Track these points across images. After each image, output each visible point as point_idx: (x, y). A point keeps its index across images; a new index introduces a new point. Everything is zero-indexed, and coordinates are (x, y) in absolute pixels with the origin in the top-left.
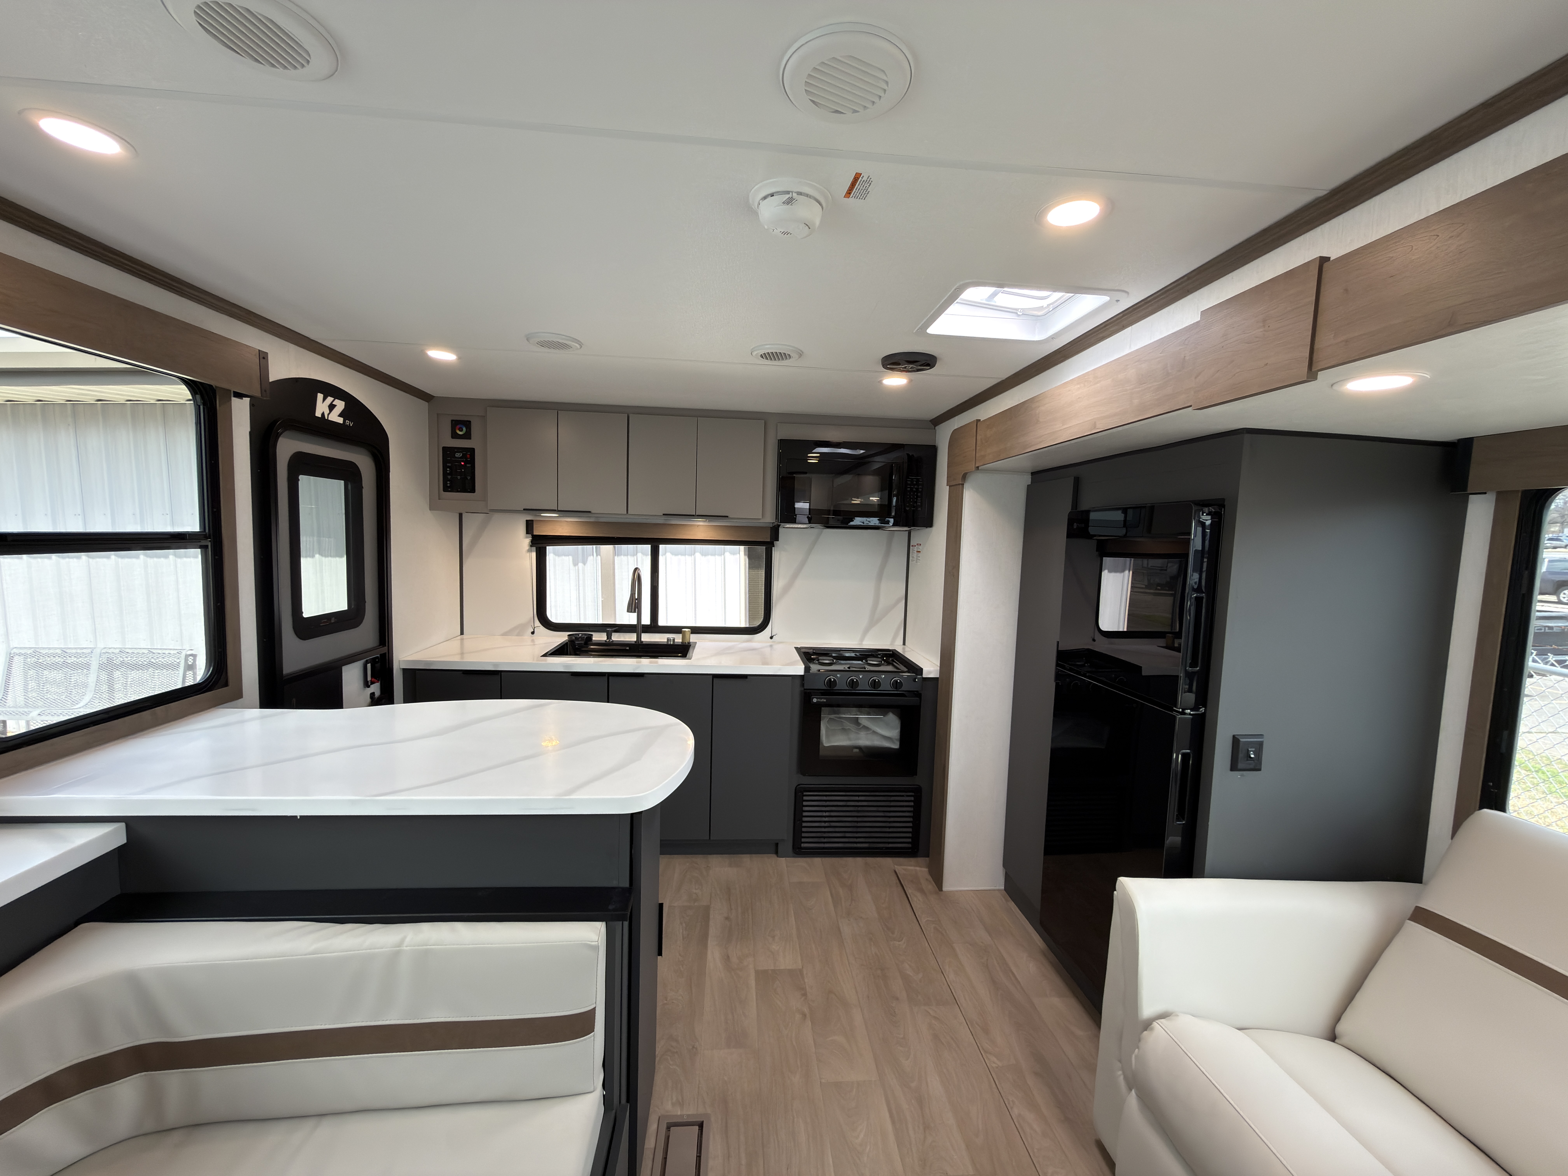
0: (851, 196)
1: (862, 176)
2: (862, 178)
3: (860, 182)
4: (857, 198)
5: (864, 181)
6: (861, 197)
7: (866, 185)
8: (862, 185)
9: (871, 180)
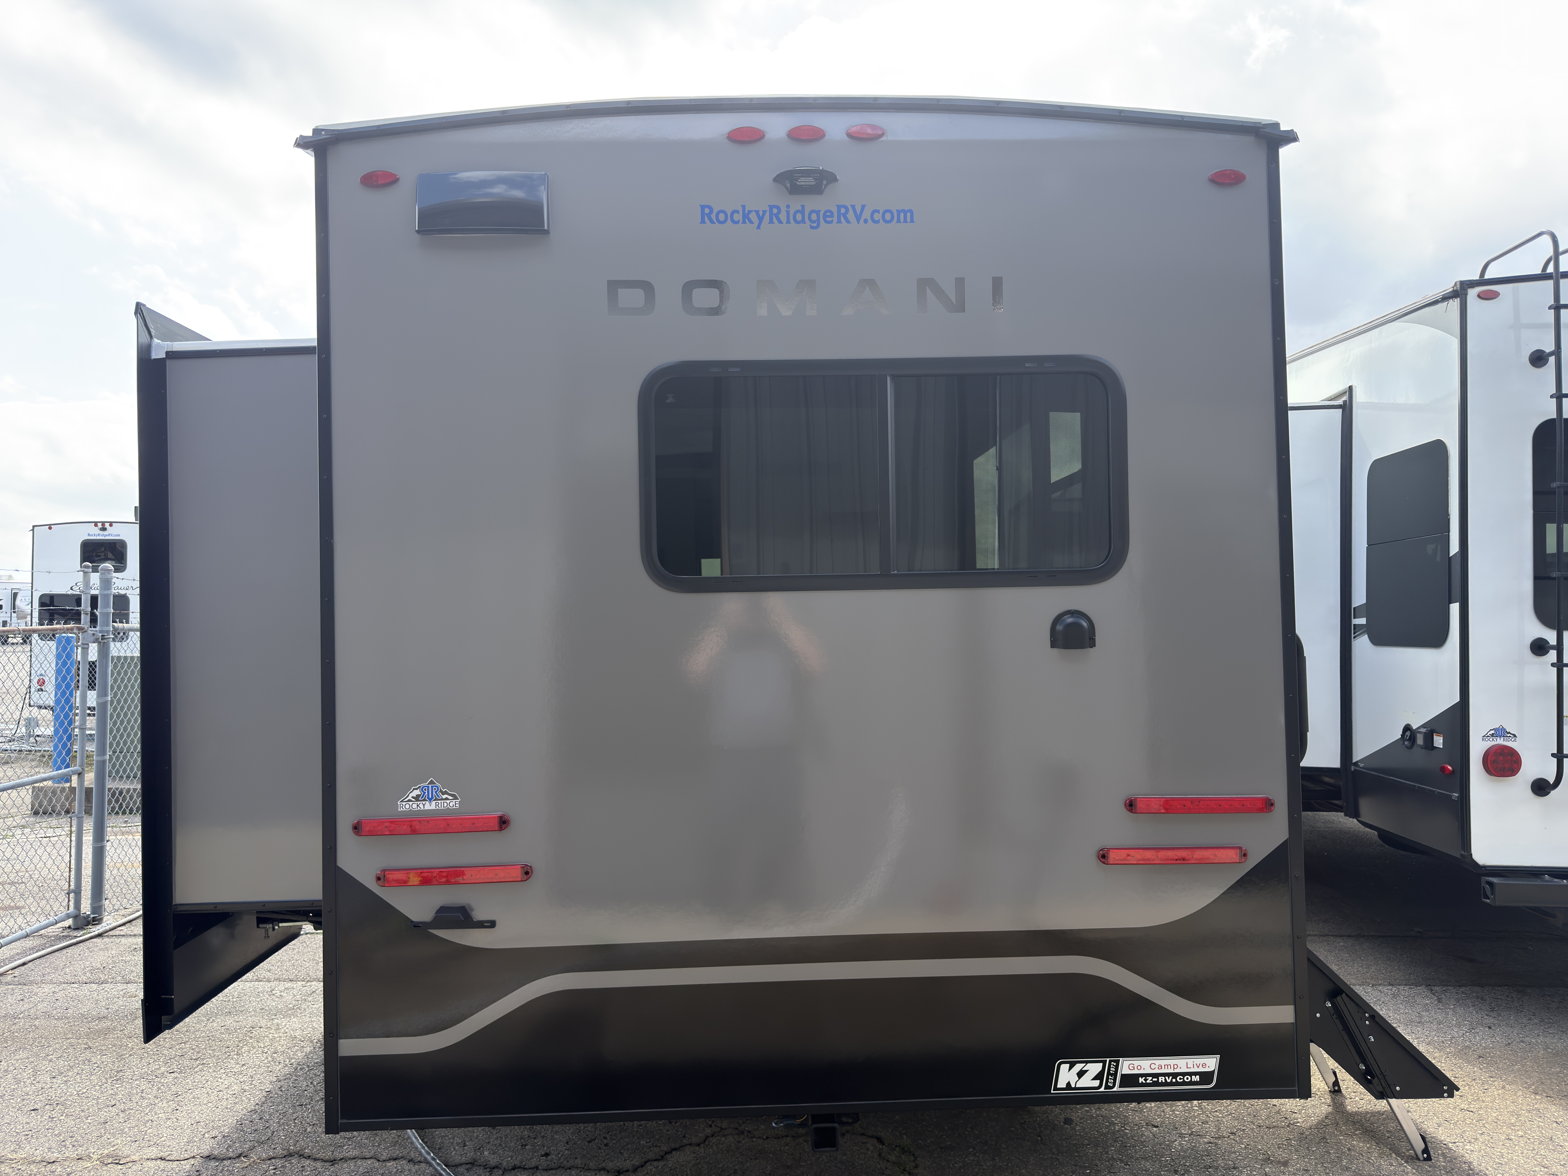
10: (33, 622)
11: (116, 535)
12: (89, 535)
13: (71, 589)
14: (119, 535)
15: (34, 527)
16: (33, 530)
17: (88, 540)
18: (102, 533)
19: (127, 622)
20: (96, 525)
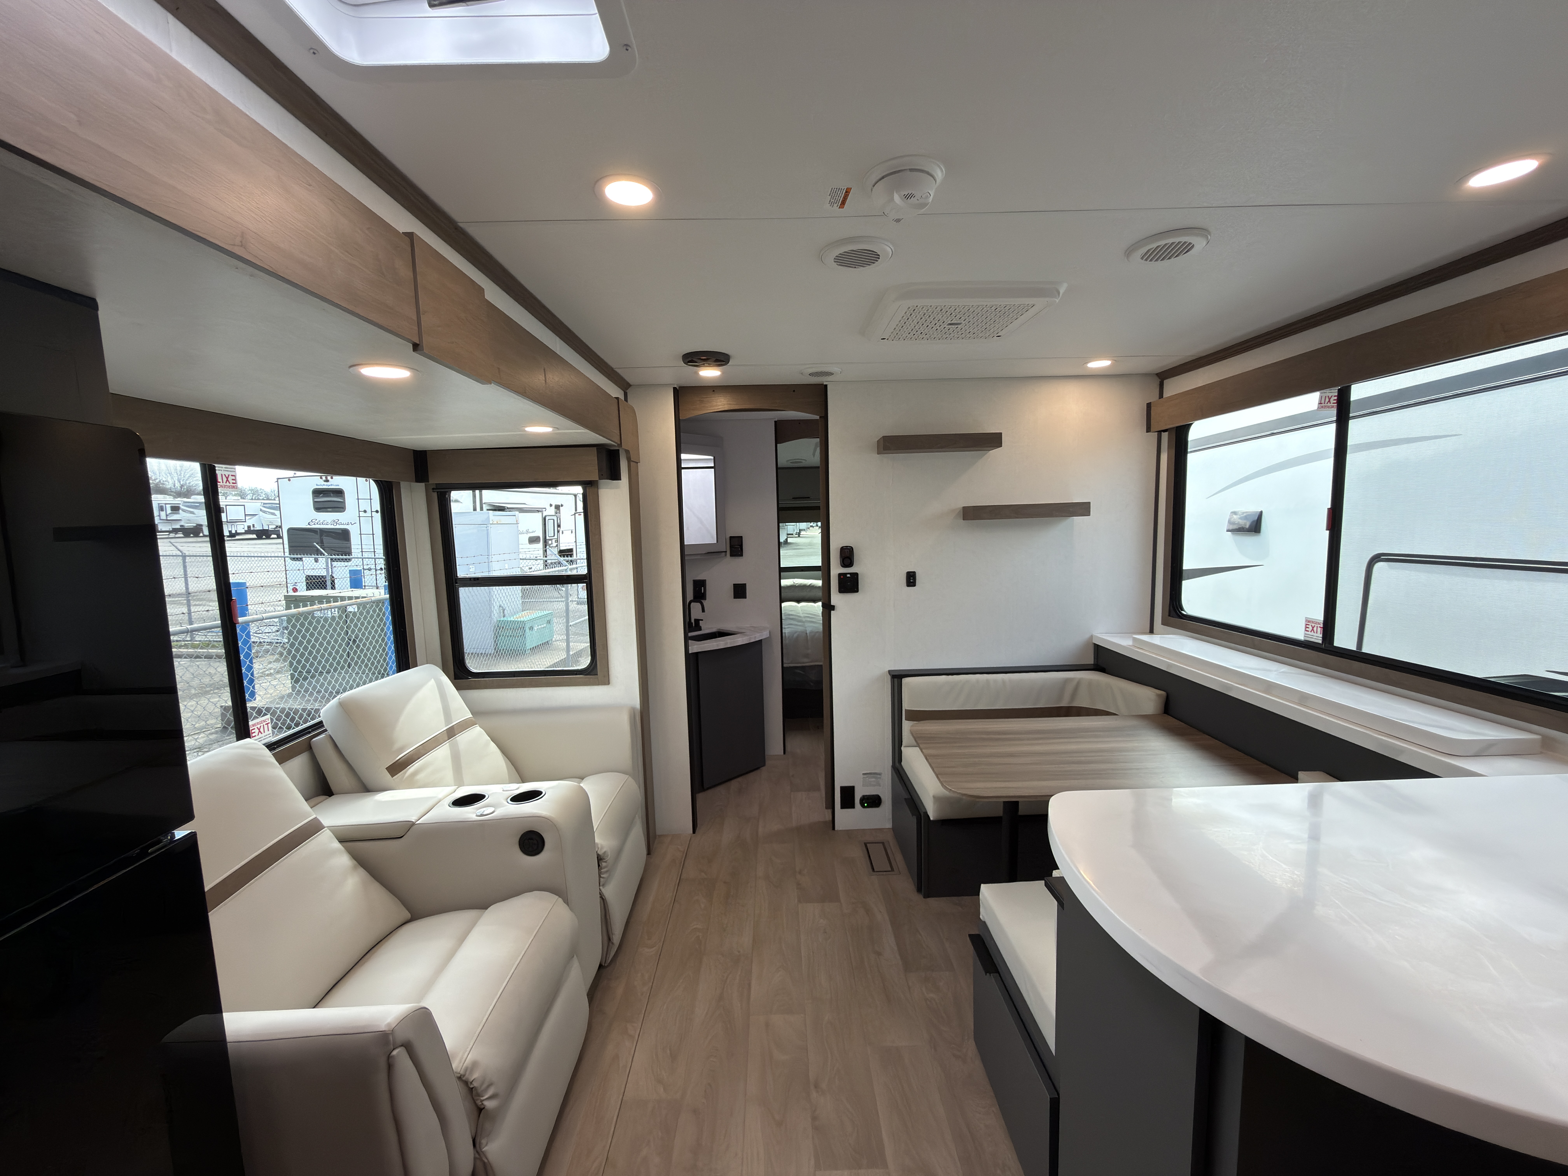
0: (845, 190)
1: (839, 207)
2: (838, 205)
3: (839, 202)
4: (839, 189)
5: (836, 203)
6: (835, 190)
7: (833, 200)
8: (837, 200)
9: (830, 205)
10: (285, 547)
11: (336, 485)
12: (317, 485)
13: (309, 524)
14: (338, 485)
15: (278, 479)
16: (277, 481)
17: (316, 488)
18: (326, 483)
19: (352, 555)
20: (321, 478)
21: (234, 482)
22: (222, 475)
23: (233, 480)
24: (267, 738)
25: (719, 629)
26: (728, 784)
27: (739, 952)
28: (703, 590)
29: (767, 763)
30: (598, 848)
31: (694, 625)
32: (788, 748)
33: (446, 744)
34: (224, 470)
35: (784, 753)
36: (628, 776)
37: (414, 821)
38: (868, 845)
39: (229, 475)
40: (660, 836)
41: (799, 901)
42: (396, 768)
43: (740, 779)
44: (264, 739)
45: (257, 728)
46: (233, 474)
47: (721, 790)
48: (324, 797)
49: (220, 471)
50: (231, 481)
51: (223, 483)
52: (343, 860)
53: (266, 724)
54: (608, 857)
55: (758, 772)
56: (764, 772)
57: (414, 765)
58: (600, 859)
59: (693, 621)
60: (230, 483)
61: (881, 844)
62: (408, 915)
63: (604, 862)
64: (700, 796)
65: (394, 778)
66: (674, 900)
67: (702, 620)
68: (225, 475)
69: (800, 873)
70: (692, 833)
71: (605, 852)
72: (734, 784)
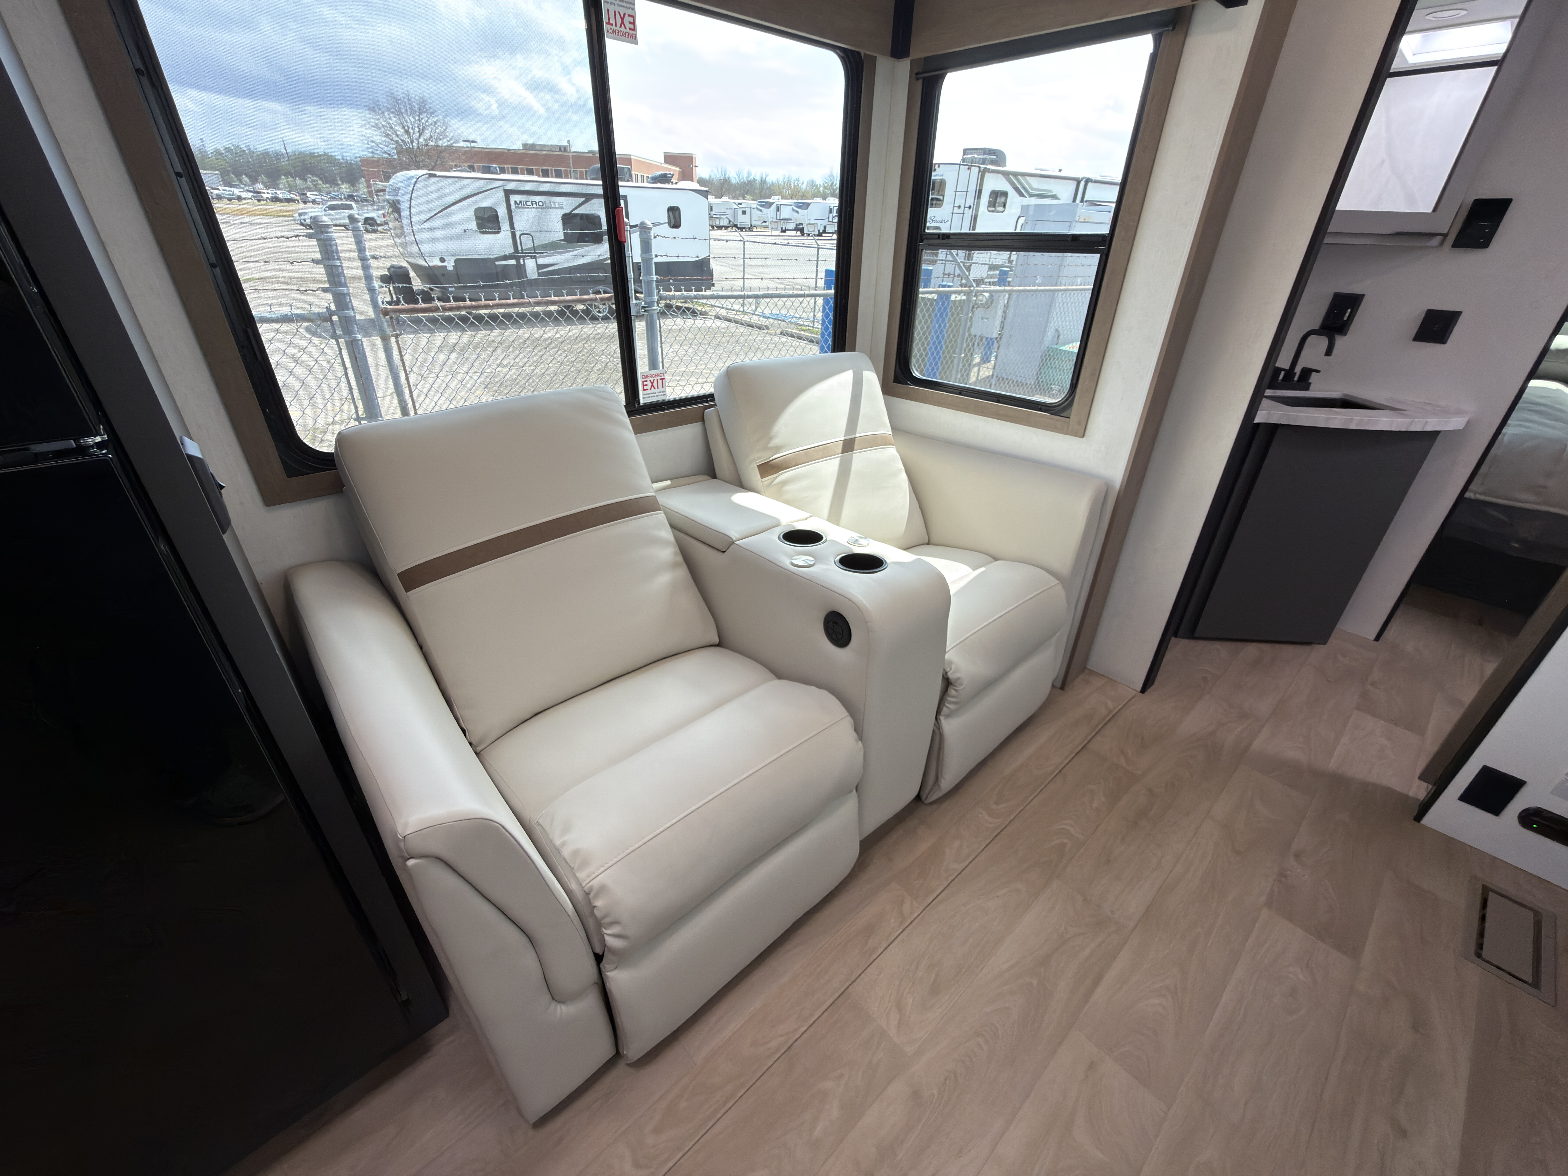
21: (632, 27)
22: (615, 12)
23: (630, 23)
24: (661, 395)
25: (1346, 395)
26: (1239, 644)
27: (1112, 912)
28: (1347, 315)
29: (1333, 641)
30: (951, 669)
31: (1296, 379)
32: (1390, 634)
33: (835, 458)
34: (618, 5)
35: (1377, 638)
36: (1058, 582)
37: (734, 539)
38: (1492, 897)
39: (624, 14)
40: (1092, 673)
41: (1269, 904)
42: (768, 468)
43: (1266, 647)
44: (657, 396)
45: (650, 381)
46: (631, 13)
47: (1222, 650)
48: (706, 477)
49: (613, 6)
50: (628, 26)
51: (616, 26)
52: (668, 553)
53: (660, 379)
54: (962, 684)
55: (1306, 648)
56: (1318, 653)
57: (787, 472)
58: (947, 683)
59: (1298, 370)
60: (625, 28)
61: (1531, 915)
62: (717, 640)
63: (955, 690)
64: (1179, 646)
65: (763, 480)
66: (1060, 771)
67: (1318, 371)
68: (619, 13)
69: (1297, 856)
70: (1139, 689)
71: (959, 679)
72: (1251, 650)
